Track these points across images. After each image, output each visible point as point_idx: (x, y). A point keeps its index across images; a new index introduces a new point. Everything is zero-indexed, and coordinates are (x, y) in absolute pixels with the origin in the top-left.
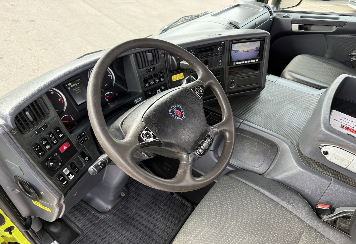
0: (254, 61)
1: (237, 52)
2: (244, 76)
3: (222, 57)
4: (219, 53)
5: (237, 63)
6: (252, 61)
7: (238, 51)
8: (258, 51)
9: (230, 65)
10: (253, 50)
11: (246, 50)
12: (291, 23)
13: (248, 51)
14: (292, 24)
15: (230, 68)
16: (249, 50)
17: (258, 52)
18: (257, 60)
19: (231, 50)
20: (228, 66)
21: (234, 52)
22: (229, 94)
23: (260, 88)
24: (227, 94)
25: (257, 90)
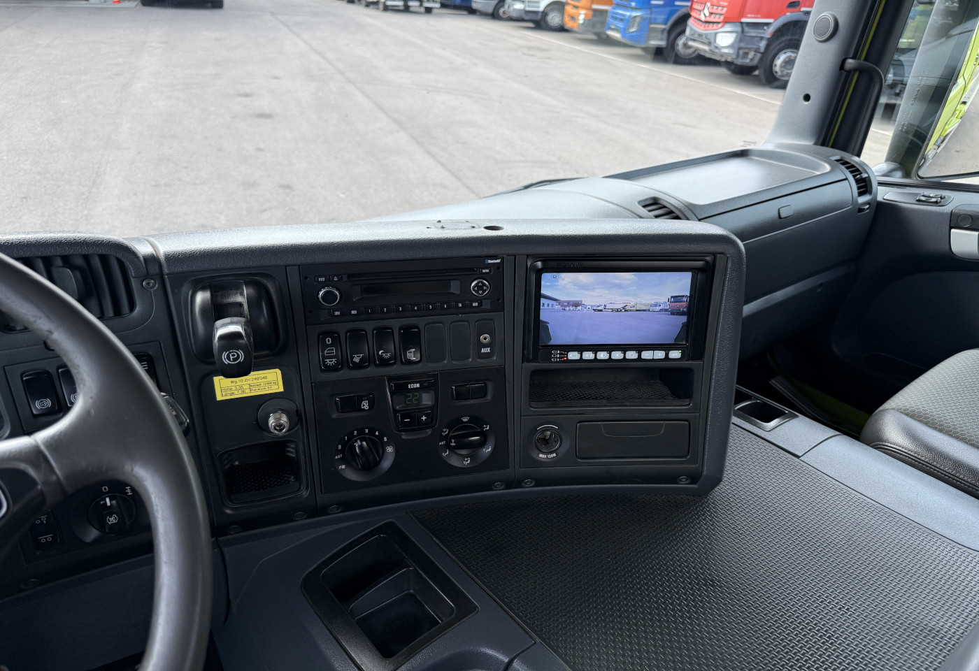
0: (660, 355)
1: (571, 308)
2: (609, 415)
3: (492, 320)
4: (475, 304)
5: (573, 356)
6: (647, 355)
7: (576, 304)
8: (682, 314)
9: (535, 359)
10: (658, 308)
11: (620, 306)
12: (948, 228)
13: (627, 308)
14: (953, 230)
15: (535, 373)
16: (632, 304)
17: (684, 319)
18: (675, 354)
19: (539, 296)
20: (525, 364)
21: (557, 307)
22: (534, 483)
23: (694, 478)
24: (526, 483)
25: (684, 484)
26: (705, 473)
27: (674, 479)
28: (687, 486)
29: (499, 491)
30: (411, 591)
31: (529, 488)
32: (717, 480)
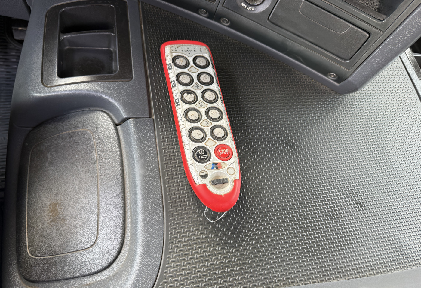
22: (229, 24)
23: (340, 79)
24: (223, 21)
25: (330, 79)
26: (350, 79)
27: (326, 71)
28: (332, 81)
29: (202, 17)
30: (111, 49)
31: (224, 26)
32: (355, 89)
